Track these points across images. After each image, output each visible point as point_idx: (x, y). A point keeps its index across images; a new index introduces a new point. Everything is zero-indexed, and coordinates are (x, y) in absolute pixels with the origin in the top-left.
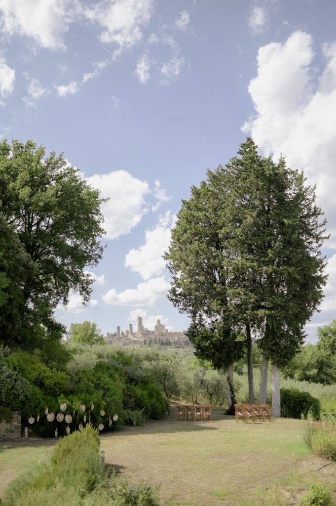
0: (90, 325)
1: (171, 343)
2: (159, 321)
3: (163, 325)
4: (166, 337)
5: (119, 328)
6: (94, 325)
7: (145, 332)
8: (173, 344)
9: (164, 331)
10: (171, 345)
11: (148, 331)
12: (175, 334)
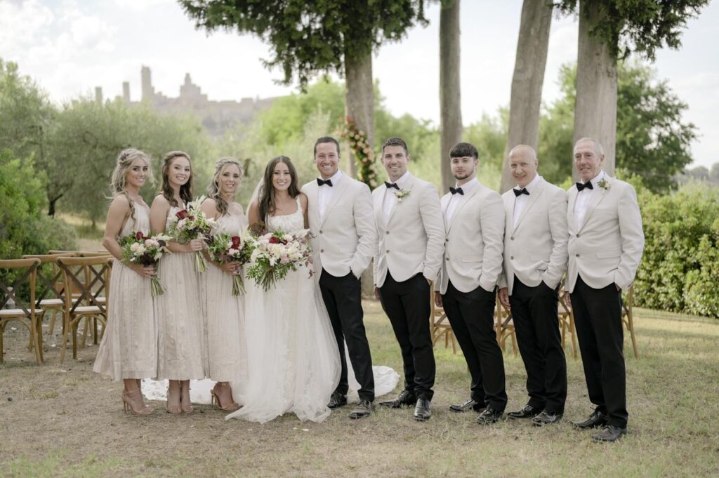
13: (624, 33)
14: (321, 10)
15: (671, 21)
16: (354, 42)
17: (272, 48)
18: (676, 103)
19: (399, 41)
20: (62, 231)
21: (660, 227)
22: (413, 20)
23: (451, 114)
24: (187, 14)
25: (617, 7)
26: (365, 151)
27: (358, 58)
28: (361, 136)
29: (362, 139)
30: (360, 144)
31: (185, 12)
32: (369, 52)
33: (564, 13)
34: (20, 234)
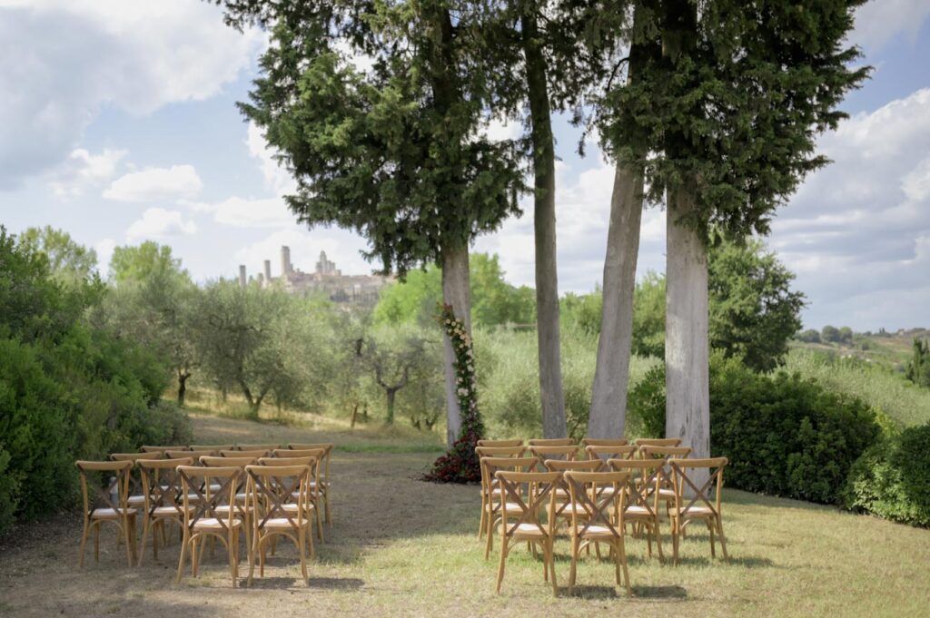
0: (156, 250)
1: (349, 297)
2: (323, 255)
3: (332, 261)
4: (337, 285)
5: (243, 268)
6: (167, 251)
7: (297, 276)
8: (351, 299)
9: (333, 274)
10: (348, 301)
11: (302, 274)
12: (357, 279)
13: (713, 221)
14: (416, 204)
15: (760, 209)
16: (449, 233)
17: (370, 241)
18: (784, 273)
19: (494, 232)
20: (177, 415)
21: (759, 408)
22: (507, 211)
23: (548, 298)
24: (291, 210)
25: (703, 197)
26: (462, 337)
27: (454, 248)
28: (457, 323)
29: (459, 326)
30: (457, 331)
31: (288, 208)
32: (465, 243)
33: (650, 203)
34: (129, 423)
